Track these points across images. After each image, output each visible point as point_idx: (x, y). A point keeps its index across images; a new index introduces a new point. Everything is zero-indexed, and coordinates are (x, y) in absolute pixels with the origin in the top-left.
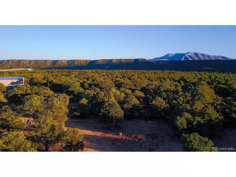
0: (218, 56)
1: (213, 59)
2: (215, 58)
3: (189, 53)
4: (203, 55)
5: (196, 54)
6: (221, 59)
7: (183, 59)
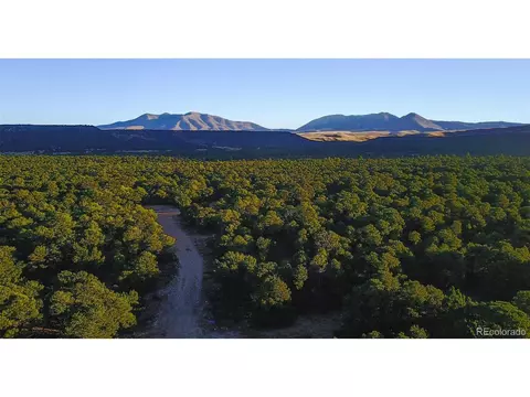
0: (245, 123)
1: (237, 129)
2: (239, 127)
3: (190, 114)
4: (218, 119)
5: (204, 117)
6: (250, 128)
7: (177, 128)
